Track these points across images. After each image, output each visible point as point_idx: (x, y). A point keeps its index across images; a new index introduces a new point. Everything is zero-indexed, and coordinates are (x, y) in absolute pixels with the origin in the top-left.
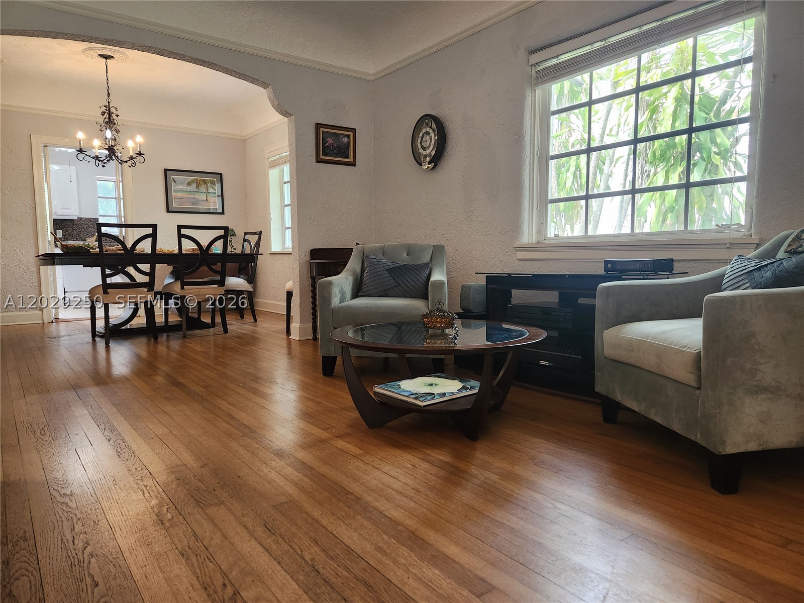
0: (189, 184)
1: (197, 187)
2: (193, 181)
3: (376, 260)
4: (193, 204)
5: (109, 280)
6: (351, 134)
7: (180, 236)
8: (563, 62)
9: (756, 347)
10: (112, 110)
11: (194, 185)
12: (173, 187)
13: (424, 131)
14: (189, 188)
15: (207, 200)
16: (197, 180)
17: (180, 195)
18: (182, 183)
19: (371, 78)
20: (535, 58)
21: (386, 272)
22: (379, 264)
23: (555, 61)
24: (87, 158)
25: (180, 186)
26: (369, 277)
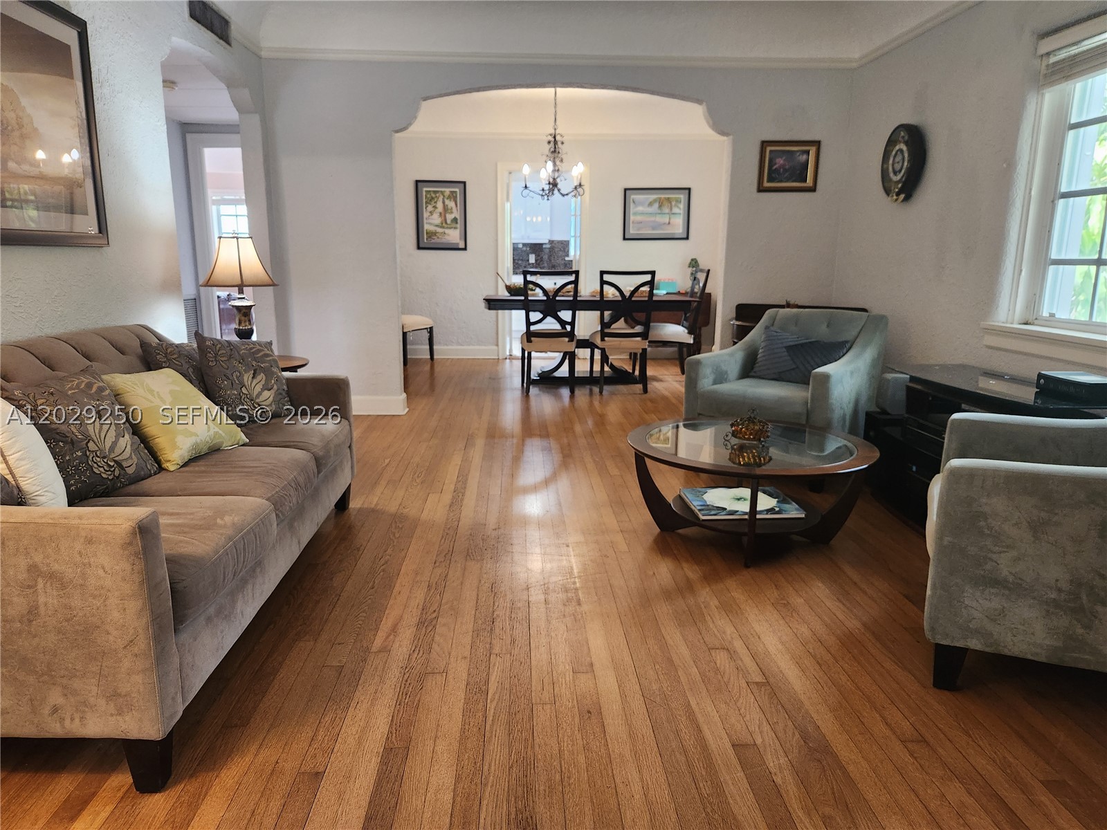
0: (651, 204)
1: (660, 207)
2: (655, 201)
3: (775, 334)
4: (654, 229)
5: (533, 328)
6: (813, 151)
7: (603, 282)
8: (1085, 52)
9: (987, 531)
10: (558, 138)
11: (656, 205)
12: (632, 209)
13: (897, 148)
14: (650, 210)
15: (669, 223)
16: (660, 198)
17: (639, 218)
18: (642, 204)
19: (854, 65)
20: (1046, 46)
21: (784, 350)
22: (778, 339)
23: (1074, 50)
24: (531, 194)
25: (642, 209)
26: (763, 354)
